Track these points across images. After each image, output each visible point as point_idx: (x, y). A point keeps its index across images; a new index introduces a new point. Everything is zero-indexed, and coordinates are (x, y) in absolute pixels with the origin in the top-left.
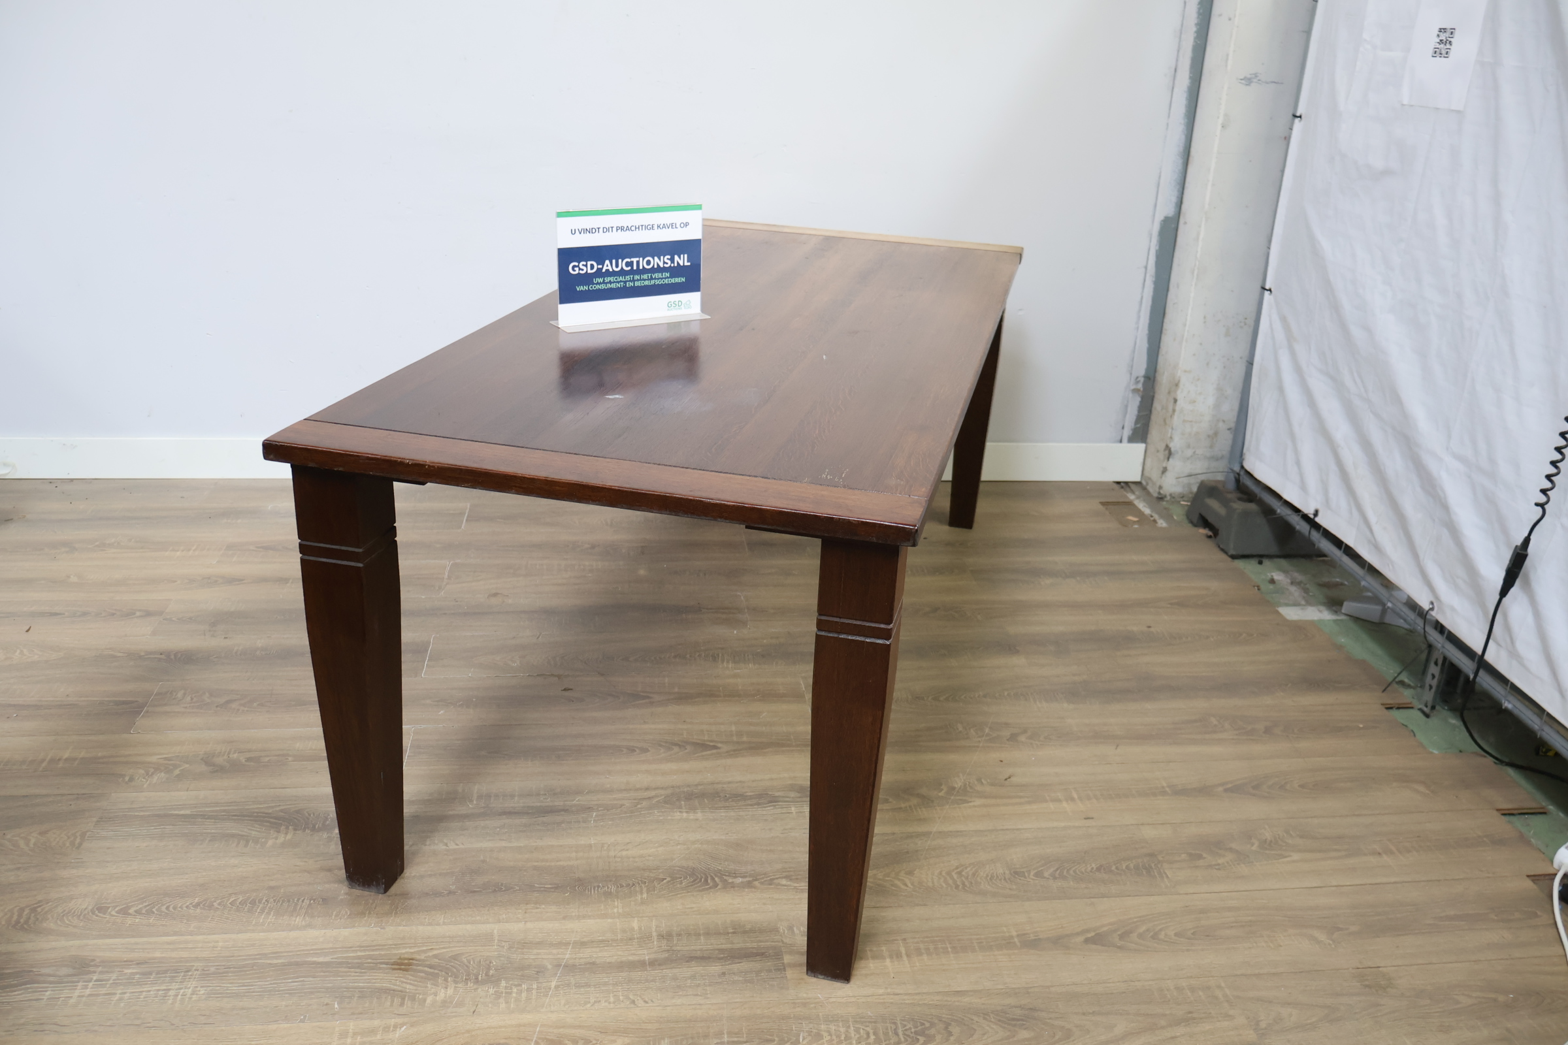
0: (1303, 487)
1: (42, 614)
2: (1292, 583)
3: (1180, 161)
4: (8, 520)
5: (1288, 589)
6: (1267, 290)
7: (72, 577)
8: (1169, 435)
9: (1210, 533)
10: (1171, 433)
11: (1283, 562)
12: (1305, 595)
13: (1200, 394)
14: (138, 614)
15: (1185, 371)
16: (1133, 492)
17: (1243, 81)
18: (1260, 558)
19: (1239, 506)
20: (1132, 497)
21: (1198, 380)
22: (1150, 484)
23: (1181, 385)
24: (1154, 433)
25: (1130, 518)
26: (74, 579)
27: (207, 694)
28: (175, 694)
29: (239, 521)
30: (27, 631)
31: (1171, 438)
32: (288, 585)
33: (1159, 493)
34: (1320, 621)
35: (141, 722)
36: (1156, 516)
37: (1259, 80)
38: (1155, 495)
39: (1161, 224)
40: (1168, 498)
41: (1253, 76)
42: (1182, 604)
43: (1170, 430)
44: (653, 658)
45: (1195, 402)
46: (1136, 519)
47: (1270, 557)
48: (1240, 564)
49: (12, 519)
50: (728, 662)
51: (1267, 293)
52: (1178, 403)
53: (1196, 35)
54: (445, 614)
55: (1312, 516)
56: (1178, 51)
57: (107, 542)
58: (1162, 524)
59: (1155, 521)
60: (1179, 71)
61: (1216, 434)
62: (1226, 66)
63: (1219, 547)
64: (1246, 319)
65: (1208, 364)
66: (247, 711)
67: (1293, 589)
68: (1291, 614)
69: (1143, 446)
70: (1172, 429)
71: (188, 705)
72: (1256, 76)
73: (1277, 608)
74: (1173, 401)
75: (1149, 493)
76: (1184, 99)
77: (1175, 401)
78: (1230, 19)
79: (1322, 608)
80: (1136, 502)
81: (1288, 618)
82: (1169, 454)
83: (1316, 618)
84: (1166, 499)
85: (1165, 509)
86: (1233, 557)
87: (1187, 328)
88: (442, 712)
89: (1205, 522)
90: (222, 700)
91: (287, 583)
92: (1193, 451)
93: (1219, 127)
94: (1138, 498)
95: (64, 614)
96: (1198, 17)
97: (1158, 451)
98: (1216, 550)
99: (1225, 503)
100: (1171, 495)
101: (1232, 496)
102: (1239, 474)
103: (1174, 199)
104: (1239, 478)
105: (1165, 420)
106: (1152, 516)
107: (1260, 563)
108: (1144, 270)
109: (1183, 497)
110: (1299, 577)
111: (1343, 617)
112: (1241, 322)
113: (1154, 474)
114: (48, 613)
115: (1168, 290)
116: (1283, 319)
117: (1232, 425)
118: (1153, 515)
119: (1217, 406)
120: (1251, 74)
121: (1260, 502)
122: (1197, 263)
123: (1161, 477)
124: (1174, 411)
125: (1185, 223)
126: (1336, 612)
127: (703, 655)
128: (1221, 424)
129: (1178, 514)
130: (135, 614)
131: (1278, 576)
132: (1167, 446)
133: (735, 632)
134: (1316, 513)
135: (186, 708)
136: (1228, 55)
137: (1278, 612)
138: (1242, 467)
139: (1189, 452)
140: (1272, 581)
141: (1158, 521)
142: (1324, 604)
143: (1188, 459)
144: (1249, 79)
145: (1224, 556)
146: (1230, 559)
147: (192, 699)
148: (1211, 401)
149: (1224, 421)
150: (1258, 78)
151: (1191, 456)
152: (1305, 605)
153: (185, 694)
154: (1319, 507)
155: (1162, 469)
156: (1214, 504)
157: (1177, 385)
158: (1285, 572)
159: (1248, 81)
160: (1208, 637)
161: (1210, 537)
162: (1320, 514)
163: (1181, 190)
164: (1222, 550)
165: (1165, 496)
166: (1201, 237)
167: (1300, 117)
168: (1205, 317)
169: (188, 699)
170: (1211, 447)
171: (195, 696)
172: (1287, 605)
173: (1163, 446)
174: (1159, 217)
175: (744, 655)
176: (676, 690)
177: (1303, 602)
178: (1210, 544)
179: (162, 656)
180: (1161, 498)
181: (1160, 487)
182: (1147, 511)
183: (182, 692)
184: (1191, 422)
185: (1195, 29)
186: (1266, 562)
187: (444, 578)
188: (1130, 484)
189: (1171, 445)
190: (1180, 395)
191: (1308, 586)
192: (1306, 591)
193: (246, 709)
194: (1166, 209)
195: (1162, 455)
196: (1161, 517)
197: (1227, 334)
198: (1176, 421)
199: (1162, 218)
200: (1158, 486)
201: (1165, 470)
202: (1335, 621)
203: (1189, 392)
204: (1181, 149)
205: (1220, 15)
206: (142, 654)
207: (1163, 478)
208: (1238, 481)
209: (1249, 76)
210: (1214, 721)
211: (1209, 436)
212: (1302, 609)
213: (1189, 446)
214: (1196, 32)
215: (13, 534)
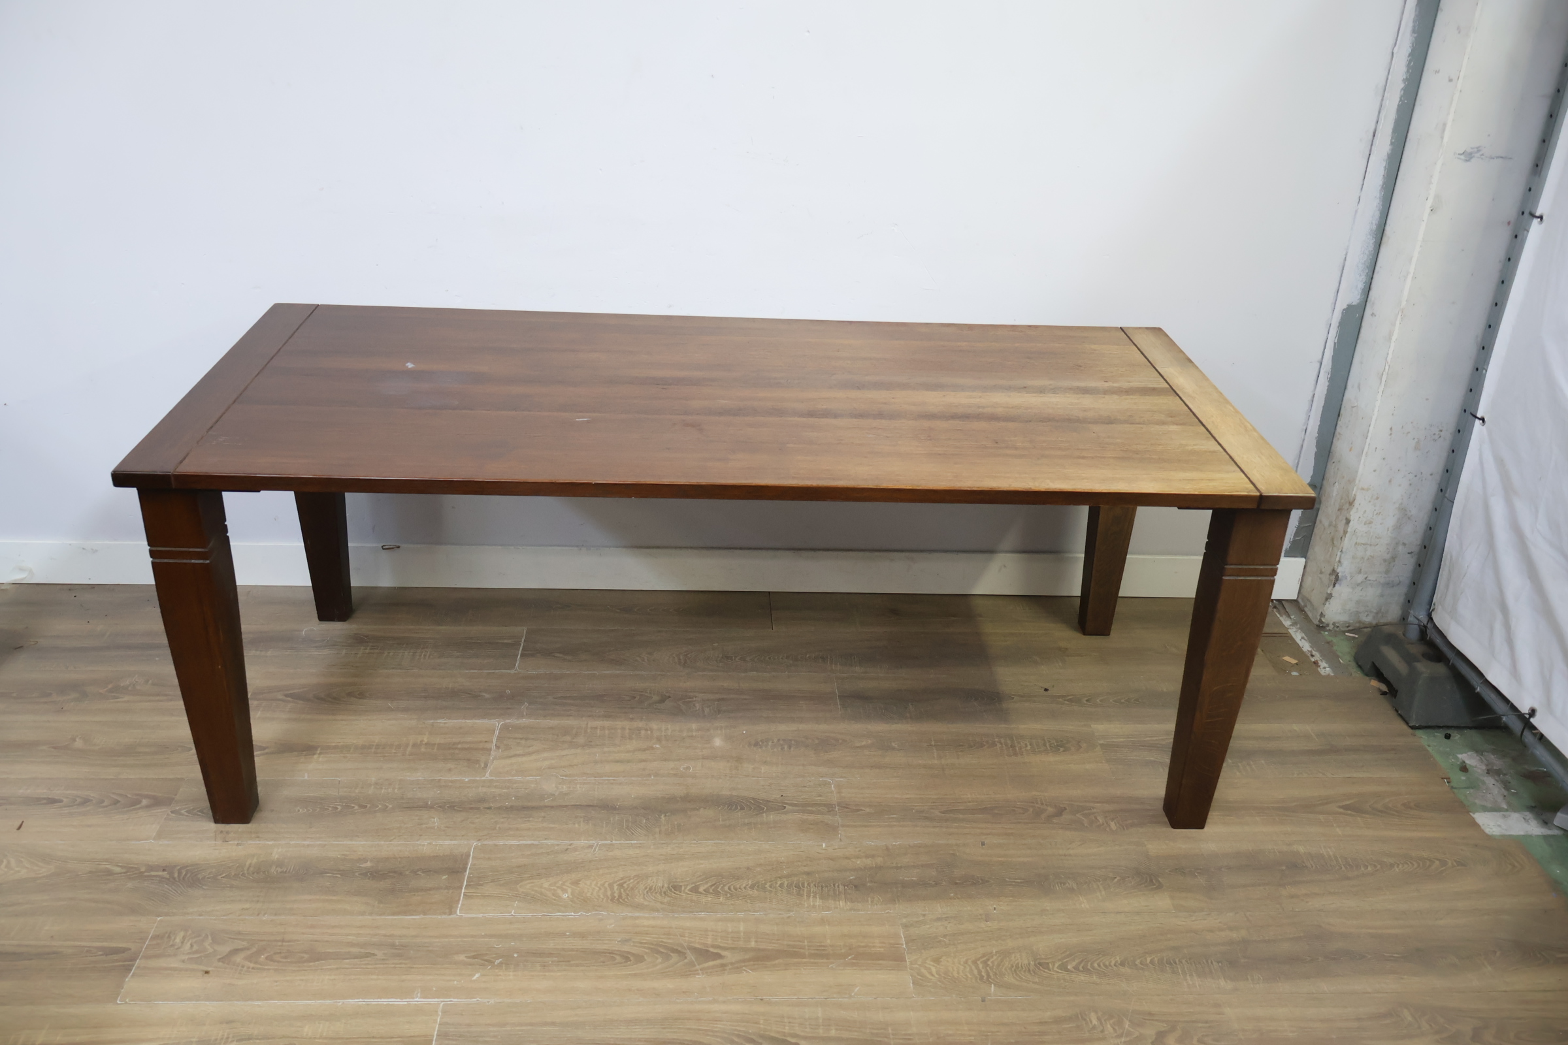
0: (1515, 672)
1: (37, 801)
2: (1488, 772)
3: (1371, 242)
4: (19, 648)
5: (1484, 783)
6: (1479, 419)
7: (77, 740)
8: (1337, 559)
9: (1384, 688)
10: (1340, 558)
11: (1474, 736)
12: (1506, 793)
13: (1378, 514)
14: (145, 802)
15: (1363, 489)
16: (1289, 616)
17: (1462, 157)
18: (1447, 729)
19: (1426, 669)
20: (1287, 623)
21: (1377, 498)
22: (1309, 606)
23: (1356, 503)
24: (1317, 549)
25: (1287, 658)
26: (79, 744)
27: (210, 940)
28: (173, 938)
29: (269, 653)
30: (19, 828)
31: (1339, 562)
32: (316, 756)
33: (1320, 621)
34: (1527, 837)
35: (131, 983)
36: (1317, 656)
37: (1483, 155)
38: (1316, 622)
39: (1343, 313)
40: (1331, 627)
41: (1476, 150)
42: (1355, 808)
43: (1339, 553)
44: (726, 888)
45: (1371, 523)
46: (1294, 661)
47: (1458, 728)
48: (1424, 739)
49: (21, 647)
50: (815, 897)
51: (1478, 423)
52: (1351, 524)
53: (1403, 92)
54: (490, 808)
55: (1527, 716)
56: (1379, 112)
57: (122, 685)
58: (1325, 668)
59: (1316, 663)
60: (1378, 135)
61: (1393, 558)
62: (1442, 138)
63: (1397, 711)
64: (1441, 431)
65: (1390, 481)
66: (253, 968)
67: (1490, 781)
68: (1491, 823)
69: (1303, 560)
70: (1342, 551)
71: (187, 957)
72: (1479, 151)
73: (1471, 814)
74: (1344, 521)
75: (1306, 617)
76: (1383, 169)
77: (1348, 521)
78: (1451, 80)
79: (1528, 815)
80: (1292, 631)
81: (1487, 831)
82: (1336, 579)
83: (1522, 833)
84: (1328, 628)
85: (1328, 643)
86: (1413, 728)
87: (1368, 440)
88: (477, 976)
89: (1380, 677)
90: (224, 949)
91: (314, 754)
92: (1366, 576)
93: (1428, 210)
94: (1295, 624)
95: (61, 801)
96: (1408, 71)
97: (1321, 573)
98: (1392, 713)
99: (1409, 659)
100: (1334, 624)
101: (1417, 649)
102: (1425, 627)
103: (1361, 285)
104: (1426, 630)
105: (1333, 540)
106: (1312, 656)
107: (1448, 737)
108: (1318, 365)
109: (1348, 627)
110: (1498, 763)
111: (1556, 832)
112: (1434, 434)
113: (1316, 598)
114: (44, 799)
115: (1345, 388)
116: (1500, 463)
117: (1416, 549)
118: (1314, 653)
119: (1398, 527)
120: (1472, 148)
121: (1454, 670)
122: (1387, 368)
123: (1324, 604)
124: (1345, 532)
125: (1373, 314)
126: (1546, 823)
127: (786, 883)
128: (1400, 548)
129: (1344, 649)
130: (140, 802)
131: (1469, 758)
132: (1334, 570)
133: (824, 845)
134: (1533, 712)
135: (183, 961)
136: (1445, 125)
137: (1474, 824)
138: (1431, 619)
139: (1360, 578)
140: (1464, 768)
141: (1320, 662)
142: (1531, 809)
143: (1358, 585)
144: (1471, 154)
145: (1405, 727)
146: (1410, 731)
147: (192, 946)
148: (1391, 522)
149: (1404, 544)
150: (1481, 153)
151: (1362, 582)
152: (1507, 810)
153: (184, 938)
154: (1536, 706)
155: (1325, 595)
156: (1392, 656)
157: (1351, 504)
158: (1479, 752)
159: (1468, 156)
160: (1392, 866)
161: (1384, 693)
162: (1538, 714)
163: (1370, 274)
164: (1400, 716)
165: (1328, 625)
166: (1394, 338)
167: (1541, 217)
168: (1391, 429)
169: (187, 946)
170: (1387, 572)
171: (195, 942)
172: (1485, 809)
173: (1329, 570)
174: (1341, 305)
175: (834, 885)
176: (753, 944)
177: (1505, 806)
178: (1384, 705)
179: (165, 874)
180: (1321, 627)
181: (1322, 615)
182: (1306, 646)
183: (182, 934)
184: (1364, 544)
185: (1402, 85)
186: (1456, 736)
187: (491, 749)
188: (1286, 605)
189: (1339, 570)
190: (1354, 515)
191: (1508, 778)
192: (1506, 786)
193: (252, 965)
194: (1350, 295)
195: (1325, 578)
196: (1324, 656)
197: (1417, 448)
198: (1346, 543)
199: (1345, 307)
200: (1320, 613)
201: (1329, 597)
202: (1545, 837)
203: (1365, 512)
204: (1374, 227)
205: (1437, 72)
206: (143, 870)
207: (1327, 603)
208: (1423, 631)
209: (1469, 150)
210: (1407, 1015)
211: (1385, 561)
212: (1504, 816)
213: (1360, 572)
214: (1402, 89)
215: (21, 670)
